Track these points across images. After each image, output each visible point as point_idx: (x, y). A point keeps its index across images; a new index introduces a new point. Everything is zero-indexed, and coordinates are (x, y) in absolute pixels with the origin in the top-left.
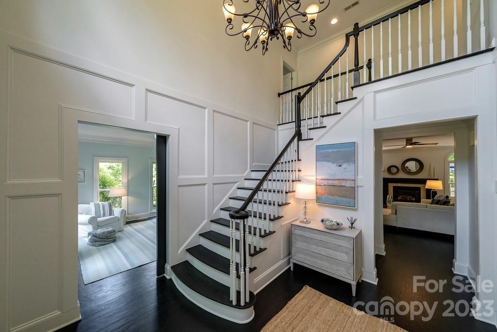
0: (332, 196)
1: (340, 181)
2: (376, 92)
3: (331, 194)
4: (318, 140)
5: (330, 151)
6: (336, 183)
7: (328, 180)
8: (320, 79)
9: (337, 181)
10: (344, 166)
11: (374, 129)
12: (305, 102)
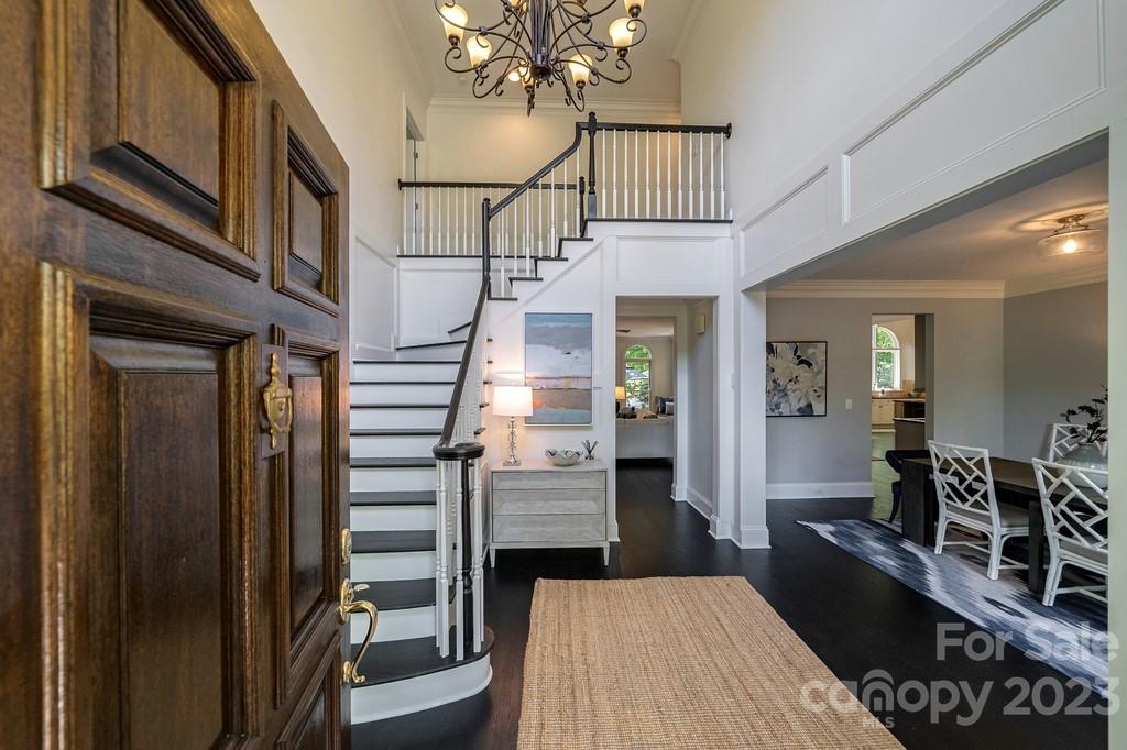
0: (555, 407)
1: (568, 380)
2: (619, 238)
3: (553, 405)
4: (528, 302)
5: (551, 325)
6: (562, 384)
7: (547, 379)
8: (532, 184)
9: (563, 381)
10: (575, 353)
11: (617, 297)
12: (500, 219)
